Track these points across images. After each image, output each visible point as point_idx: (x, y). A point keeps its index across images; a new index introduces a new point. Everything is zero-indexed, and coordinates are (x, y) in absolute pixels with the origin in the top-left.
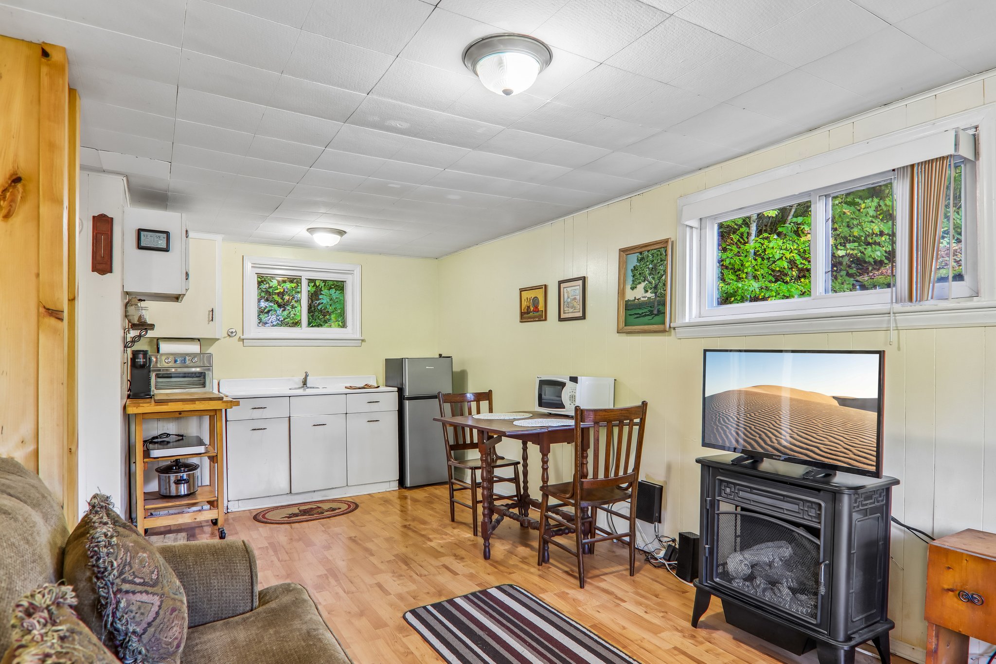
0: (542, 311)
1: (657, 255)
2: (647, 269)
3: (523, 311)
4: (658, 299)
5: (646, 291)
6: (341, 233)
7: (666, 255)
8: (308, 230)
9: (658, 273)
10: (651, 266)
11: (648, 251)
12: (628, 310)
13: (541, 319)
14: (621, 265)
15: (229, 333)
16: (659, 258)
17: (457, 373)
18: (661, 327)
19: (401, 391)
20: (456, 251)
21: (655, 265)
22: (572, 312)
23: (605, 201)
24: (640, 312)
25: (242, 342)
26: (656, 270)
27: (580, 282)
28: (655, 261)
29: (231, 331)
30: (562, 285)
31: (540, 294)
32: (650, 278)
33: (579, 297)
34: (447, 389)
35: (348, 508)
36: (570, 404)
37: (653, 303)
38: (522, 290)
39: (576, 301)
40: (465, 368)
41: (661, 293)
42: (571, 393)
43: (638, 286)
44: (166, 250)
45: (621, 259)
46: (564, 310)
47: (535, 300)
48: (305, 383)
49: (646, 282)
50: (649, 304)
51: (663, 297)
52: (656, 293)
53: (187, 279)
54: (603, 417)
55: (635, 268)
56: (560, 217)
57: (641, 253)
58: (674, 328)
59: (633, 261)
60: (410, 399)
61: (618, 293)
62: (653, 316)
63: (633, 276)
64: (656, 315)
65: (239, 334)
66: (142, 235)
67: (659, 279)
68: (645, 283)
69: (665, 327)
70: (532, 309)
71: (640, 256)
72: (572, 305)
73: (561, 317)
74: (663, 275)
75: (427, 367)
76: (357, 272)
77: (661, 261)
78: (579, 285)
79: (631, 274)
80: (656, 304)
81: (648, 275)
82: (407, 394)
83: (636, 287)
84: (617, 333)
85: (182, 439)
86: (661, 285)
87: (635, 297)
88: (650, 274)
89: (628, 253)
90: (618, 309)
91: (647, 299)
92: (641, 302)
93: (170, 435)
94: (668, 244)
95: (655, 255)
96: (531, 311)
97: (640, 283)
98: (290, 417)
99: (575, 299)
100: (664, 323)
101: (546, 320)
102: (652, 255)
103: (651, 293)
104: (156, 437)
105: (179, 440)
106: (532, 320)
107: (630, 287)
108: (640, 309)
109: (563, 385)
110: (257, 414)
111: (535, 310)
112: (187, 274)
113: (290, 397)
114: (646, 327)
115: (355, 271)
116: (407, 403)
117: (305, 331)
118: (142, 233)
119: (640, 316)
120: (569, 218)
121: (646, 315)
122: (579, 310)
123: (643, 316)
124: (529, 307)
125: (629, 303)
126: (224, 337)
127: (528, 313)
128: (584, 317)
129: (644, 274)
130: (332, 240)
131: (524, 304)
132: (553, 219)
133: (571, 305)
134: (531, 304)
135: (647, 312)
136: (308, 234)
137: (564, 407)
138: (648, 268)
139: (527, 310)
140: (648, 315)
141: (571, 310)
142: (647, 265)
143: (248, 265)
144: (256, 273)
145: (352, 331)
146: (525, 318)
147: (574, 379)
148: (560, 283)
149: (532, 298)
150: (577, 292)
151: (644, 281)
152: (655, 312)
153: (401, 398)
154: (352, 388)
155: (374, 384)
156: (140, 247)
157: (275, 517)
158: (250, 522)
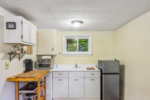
6: (82, 22)
8: (72, 22)
19: (101, 71)
34: (118, 71)
44: (15, 28)
48: (76, 66)
60: (104, 74)
65: (62, 54)
82: (103, 72)
98: (68, 77)
110: (60, 76)
113: (69, 72)
115: (90, 36)
126: (58, 54)
144: (66, 39)
145: (90, 52)
153: (102, 74)
154: (88, 69)
155: (95, 67)
156: (7, 28)
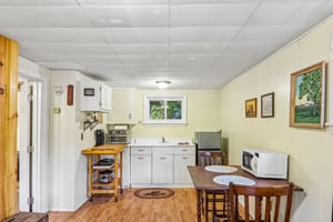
0: (255, 112)
1: (316, 74)
4: (316, 105)
5: (309, 100)
6: (169, 82)
8: (156, 82)
9: (316, 87)
11: (310, 73)
12: (297, 112)
14: (292, 84)
15: (139, 122)
16: (317, 76)
18: (318, 125)
19: (197, 146)
21: (314, 82)
22: (267, 113)
24: (304, 114)
25: (143, 125)
26: (315, 85)
27: (271, 96)
28: (315, 79)
32: (311, 91)
35: (170, 194)
36: (255, 169)
37: (313, 108)
38: (246, 102)
41: (318, 101)
42: (255, 163)
43: (304, 97)
44: (93, 95)
45: (292, 80)
46: (264, 112)
47: (252, 107)
48: (164, 141)
50: (310, 109)
52: (315, 101)
55: (301, 85)
57: (305, 75)
58: (327, 127)
59: (300, 80)
60: (201, 150)
61: (291, 102)
62: (313, 117)
63: (300, 91)
64: (315, 116)
65: (142, 122)
67: (317, 92)
68: (308, 95)
69: (321, 125)
71: (304, 77)
73: (262, 116)
78: (271, 98)
79: (299, 89)
80: (315, 108)
82: (199, 148)
83: (302, 98)
84: (290, 127)
86: (318, 95)
87: (301, 104)
88: (311, 88)
89: (297, 75)
91: (309, 105)
92: (305, 107)
94: (322, 66)
95: (314, 75)
97: (305, 95)
98: (152, 154)
101: (256, 117)
103: (311, 101)
106: (250, 116)
107: (298, 97)
108: (304, 112)
109: (252, 157)
111: (252, 112)
114: (308, 124)
116: (199, 152)
117: (166, 121)
118: (86, 90)
119: (304, 117)
121: (308, 117)
122: (271, 112)
123: (306, 117)
124: (249, 110)
125: (298, 108)
126: (137, 124)
127: (249, 113)
128: (273, 116)
129: (307, 88)
130: (166, 85)
131: (247, 108)
133: (267, 109)
134: (250, 108)
135: (309, 114)
136: (156, 84)
138: (310, 84)
140: (310, 116)
142: (309, 82)
143: (145, 98)
144: (149, 100)
145: (183, 121)
147: (257, 155)
148: (262, 97)
149: (251, 105)
150: (270, 101)
151: (307, 93)
152: (314, 114)
153: (197, 149)
155: (190, 142)
156: (85, 95)
157: (141, 194)
158: (132, 194)
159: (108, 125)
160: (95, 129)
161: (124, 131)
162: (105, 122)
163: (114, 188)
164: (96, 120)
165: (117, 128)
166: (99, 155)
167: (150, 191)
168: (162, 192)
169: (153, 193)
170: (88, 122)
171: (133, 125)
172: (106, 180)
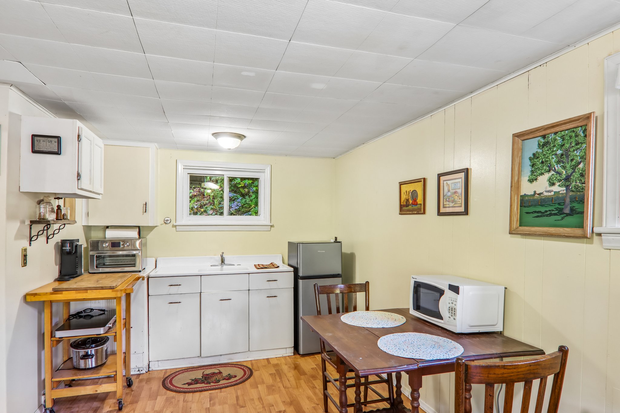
0: (421, 204)
1: (571, 137)
2: (553, 156)
3: (402, 204)
4: (571, 193)
5: (553, 184)
6: (241, 137)
7: (586, 136)
8: (213, 134)
9: (572, 160)
10: (559, 152)
11: (556, 133)
12: (525, 207)
13: (420, 212)
14: (516, 153)
15: (165, 221)
16: (573, 140)
17: (346, 254)
18: (578, 232)
19: (296, 270)
20: (348, 151)
21: (567, 150)
22: (453, 207)
23: (493, 82)
24: (543, 209)
25: (175, 228)
26: (567, 157)
27: (462, 175)
28: (567, 146)
29: (166, 219)
30: (442, 178)
31: (418, 188)
32: (558, 168)
33: (461, 191)
34: (338, 270)
35: (244, 376)
36: (450, 317)
37: (564, 199)
38: (401, 184)
39: (457, 195)
40: (354, 251)
41: (576, 187)
42: (451, 305)
43: (540, 178)
44: (58, 153)
45: (516, 146)
46: (443, 205)
47: (414, 194)
48: (223, 261)
49: (552, 172)
50: (556, 200)
51: (580, 191)
52: (567, 187)
53: (78, 180)
54: (500, 376)
55: (535, 156)
56: (440, 107)
57: (544, 137)
58: (599, 235)
60: (304, 278)
61: (511, 187)
62: (562, 216)
63: (533, 166)
64: (568, 215)
65: (173, 222)
66: (35, 140)
67: (573, 169)
68: (550, 174)
69: (585, 232)
70: (411, 202)
71: (543, 141)
72: (453, 199)
73: (441, 212)
74: (580, 163)
75: (319, 251)
76: (268, 171)
77: (577, 144)
78: (461, 178)
79: (530, 163)
80: (568, 200)
81: (555, 164)
82: (301, 274)
83: (536, 179)
84: (510, 233)
85: (104, 313)
86: (576, 175)
87: (535, 192)
88: (558, 162)
89: (526, 137)
90: (511, 206)
91: (553, 193)
92: (543, 198)
93: (93, 310)
94: (590, 121)
95: (567, 138)
96: (410, 204)
97: (542, 174)
98: (201, 292)
99: (455, 192)
100: (581, 225)
101: (424, 213)
102: (563, 138)
103: (559, 186)
104: (81, 312)
105: (101, 314)
106: (411, 213)
107: (528, 179)
108: (542, 206)
109: (441, 292)
110: (174, 290)
111: (413, 203)
112: (79, 176)
113: (201, 276)
114: (552, 230)
115: (266, 170)
116: (301, 282)
117: (226, 219)
118: (36, 138)
119: (543, 214)
120: (449, 108)
121: (551, 215)
122: (460, 205)
123: (547, 216)
124: (408, 200)
125: (527, 198)
126: (161, 224)
127: (407, 205)
128: (466, 212)
129: (549, 162)
130: (234, 143)
131: (404, 197)
132: (432, 111)
133: (451, 199)
134: (410, 197)
135: (553, 210)
136: (212, 138)
137: (441, 318)
138: (556, 154)
139: (406, 203)
140: (555, 214)
141: (451, 205)
142: (553, 151)
143: (180, 167)
144: (188, 174)
145: (263, 218)
146: (404, 211)
147: (455, 289)
148: (440, 176)
149: (411, 191)
150: (459, 185)
151: (549, 171)
152: (567, 211)
153: (297, 278)
154: (258, 267)
155: (278, 262)
156: (34, 151)
157: (179, 382)
158: (156, 385)
159: (88, 229)
160: (58, 238)
161: (132, 241)
162: (81, 220)
163: (111, 379)
164: (60, 216)
165: (111, 234)
166: (67, 303)
167: (198, 375)
168: (226, 372)
169: (206, 378)
170: (41, 220)
171: (152, 228)
172: (91, 363)
